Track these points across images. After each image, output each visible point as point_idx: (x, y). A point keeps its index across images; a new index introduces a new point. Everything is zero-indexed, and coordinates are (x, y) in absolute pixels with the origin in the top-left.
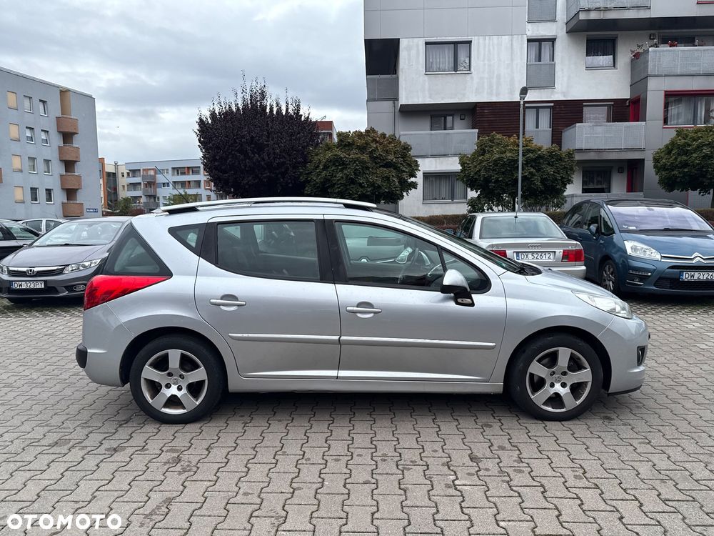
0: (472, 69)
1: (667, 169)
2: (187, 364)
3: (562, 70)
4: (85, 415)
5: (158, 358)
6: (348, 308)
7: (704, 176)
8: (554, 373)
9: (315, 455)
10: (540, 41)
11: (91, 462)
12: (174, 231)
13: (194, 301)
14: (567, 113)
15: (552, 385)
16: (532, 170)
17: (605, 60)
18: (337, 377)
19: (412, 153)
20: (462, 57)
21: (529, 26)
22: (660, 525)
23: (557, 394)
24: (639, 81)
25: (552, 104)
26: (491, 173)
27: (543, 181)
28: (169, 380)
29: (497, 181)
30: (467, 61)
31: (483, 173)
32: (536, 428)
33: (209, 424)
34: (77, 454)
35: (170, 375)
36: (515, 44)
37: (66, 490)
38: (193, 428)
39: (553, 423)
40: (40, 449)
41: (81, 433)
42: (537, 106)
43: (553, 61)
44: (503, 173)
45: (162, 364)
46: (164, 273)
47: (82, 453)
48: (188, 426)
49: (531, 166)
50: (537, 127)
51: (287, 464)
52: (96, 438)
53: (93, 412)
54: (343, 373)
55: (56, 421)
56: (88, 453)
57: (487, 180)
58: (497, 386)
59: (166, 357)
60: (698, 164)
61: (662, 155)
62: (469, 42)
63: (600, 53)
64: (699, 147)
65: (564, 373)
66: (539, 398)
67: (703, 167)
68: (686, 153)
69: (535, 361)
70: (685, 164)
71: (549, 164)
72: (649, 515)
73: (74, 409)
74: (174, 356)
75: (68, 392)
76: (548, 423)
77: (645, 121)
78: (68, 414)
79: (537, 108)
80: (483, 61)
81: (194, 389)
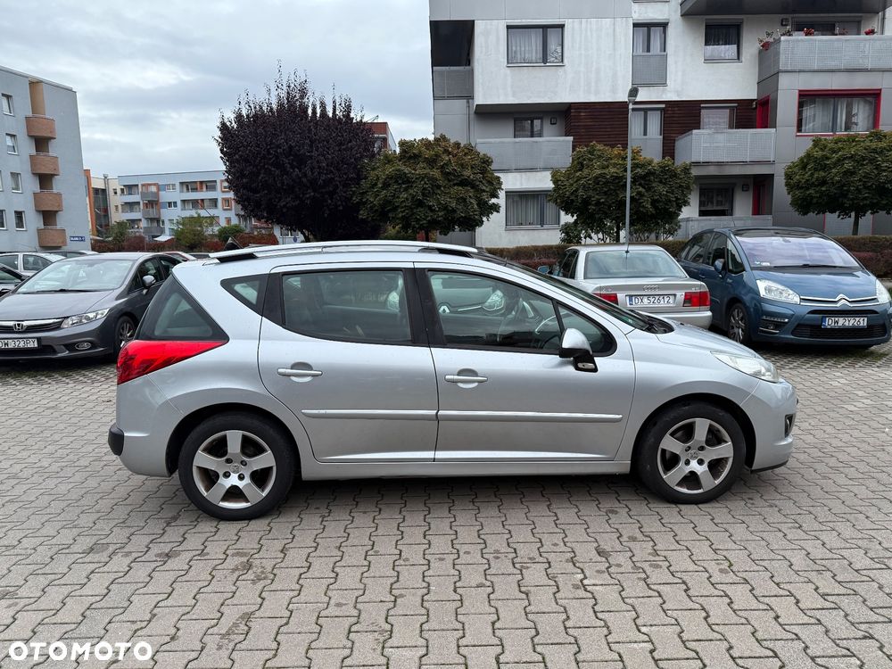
0: (565, 60)
1: (802, 188)
2: (250, 448)
3: (676, 63)
4: (121, 512)
5: (214, 441)
6: (447, 377)
7: (845, 196)
8: (689, 448)
9: (414, 554)
10: (648, 26)
11: (140, 572)
12: (228, 284)
13: (257, 372)
14: (682, 117)
15: (687, 463)
16: (641, 189)
17: (728, 50)
18: (434, 460)
19: (493, 167)
20: (553, 45)
21: (636, 7)
22: (821, 624)
23: (693, 473)
24: (768, 79)
25: (663, 106)
26: (591, 193)
27: (654, 203)
28: (229, 467)
29: (598, 203)
30: (559, 50)
31: (581, 192)
32: (669, 512)
33: (278, 520)
34: (120, 563)
35: (229, 461)
36: (618, 30)
37: (117, 608)
38: (259, 525)
39: (689, 507)
40: (73, 558)
41: (119, 535)
42: (646, 108)
43: (665, 51)
44: (605, 193)
45: (219, 449)
46: (218, 336)
47: (127, 561)
48: (253, 522)
49: (640, 185)
50: (645, 134)
51: (382, 566)
52: (140, 541)
53: (130, 508)
54: (441, 455)
55: (86, 520)
56: (134, 561)
57: (586, 202)
58: (622, 465)
59: (223, 441)
60: (838, 182)
61: (796, 170)
62: (562, 26)
63: (721, 42)
64: (840, 161)
65: (702, 448)
66: (672, 478)
67: (844, 185)
68: (825, 167)
69: (668, 435)
70: (824, 182)
71: (661, 182)
72: (808, 613)
73: (104, 505)
74: (234, 438)
75: (92, 483)
76: (683, 507)
77: (775, 127)
78: (98, 512)
79: (646, 110)
80: (580, 48)
81: (259, 478)
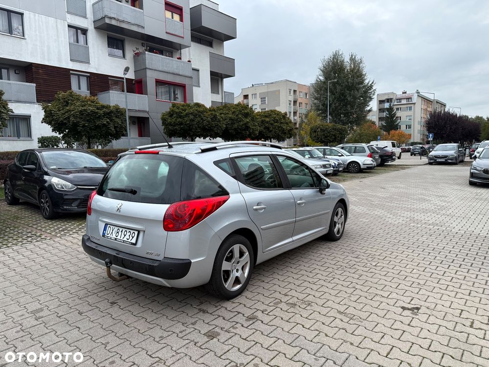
0: (26, 36)
1: (172, 125)
3: (94, 52)
7: (191, 130)
10: (77, 28)
14: (99, 83)
16: (108, 120)
17: (119, 52)
18: (293, 241)
19: (4, 97)
20: (15, 24)
21: (68, 16)
24: (140, 69)
25: (89, 75)
26: (78, 120)
27: (115, 127)
29: (84, 126)
30: (20, 28)
31: (72, 119)
36: (59, 26)
42: (79, 74)
43: (87, 44)
44: (88, 121)
49: (107, 118)
50: (80, 89)
54: (295, 238)
57: (75, 125)
60: (188, 124)
61: (167, 116)
62: (22, 14)
63: (114, 47)
64: (187, 115)
66: (336, 231)
67: (190, 126)
68: (181, 117)
70: (181, 124)
71: (116, 117)
74: (237, 249)
77: (147, 95)
79: (79, 76)
80: (35, 31)
